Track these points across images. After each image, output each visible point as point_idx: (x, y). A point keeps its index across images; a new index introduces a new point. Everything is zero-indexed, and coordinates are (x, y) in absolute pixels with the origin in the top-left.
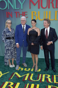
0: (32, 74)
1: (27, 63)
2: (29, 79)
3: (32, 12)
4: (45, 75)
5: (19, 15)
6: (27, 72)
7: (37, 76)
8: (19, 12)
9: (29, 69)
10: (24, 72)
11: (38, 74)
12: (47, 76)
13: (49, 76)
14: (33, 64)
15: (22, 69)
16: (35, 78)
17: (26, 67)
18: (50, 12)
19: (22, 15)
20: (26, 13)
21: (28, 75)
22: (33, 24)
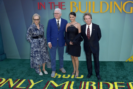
0: (73, 82)
1: (65, 68)
2: (68, 88)
3: (71, 3)
4: (89, 82)
5: (54, 6)
6: (66, 80)
7: (79, 84)
8: (54, 3)
9: (69, 76)
10: (63, 80)
11: (80, 81)
12: (92, 83)
13: (94, 83)
14: (74, 69)
15: (60, 76)
16: (76, 86)
17: (64, 74)
18: (94, 3)
19: (58, 7)
20: (63, 4)
21: (67, 83)
22: (72, 18)
